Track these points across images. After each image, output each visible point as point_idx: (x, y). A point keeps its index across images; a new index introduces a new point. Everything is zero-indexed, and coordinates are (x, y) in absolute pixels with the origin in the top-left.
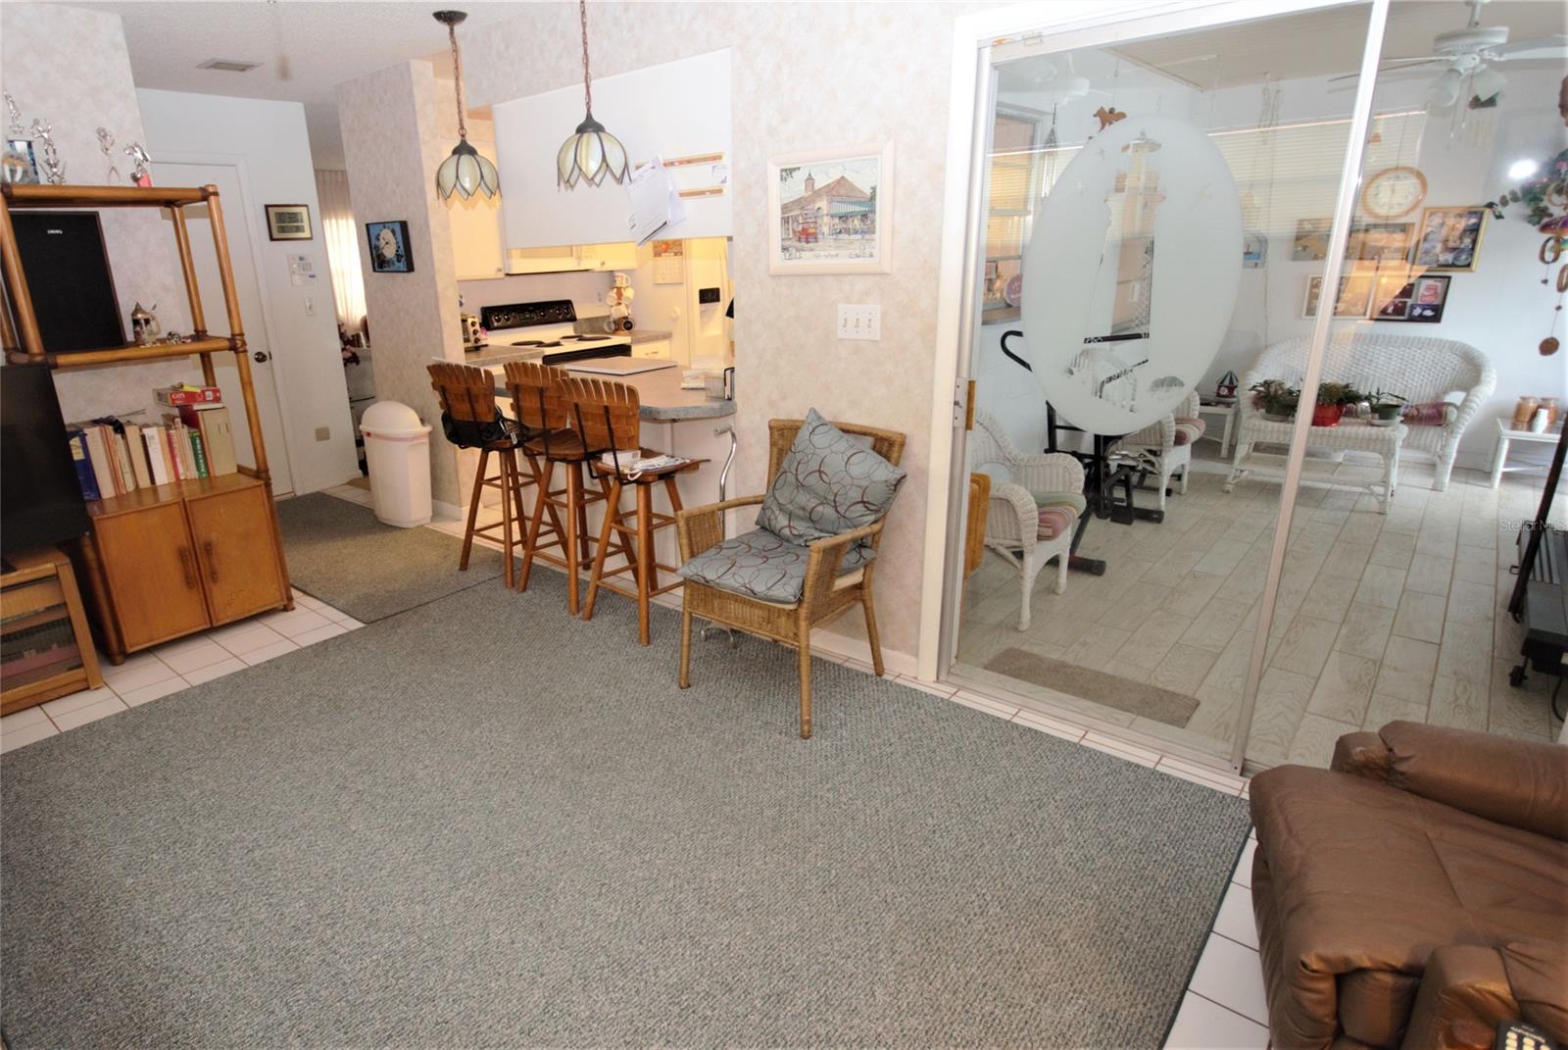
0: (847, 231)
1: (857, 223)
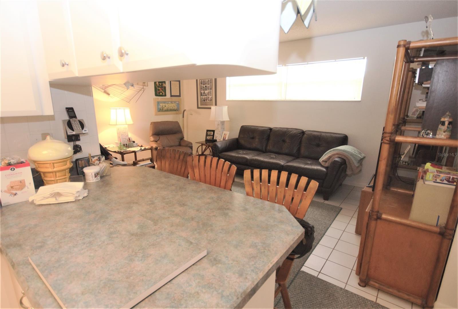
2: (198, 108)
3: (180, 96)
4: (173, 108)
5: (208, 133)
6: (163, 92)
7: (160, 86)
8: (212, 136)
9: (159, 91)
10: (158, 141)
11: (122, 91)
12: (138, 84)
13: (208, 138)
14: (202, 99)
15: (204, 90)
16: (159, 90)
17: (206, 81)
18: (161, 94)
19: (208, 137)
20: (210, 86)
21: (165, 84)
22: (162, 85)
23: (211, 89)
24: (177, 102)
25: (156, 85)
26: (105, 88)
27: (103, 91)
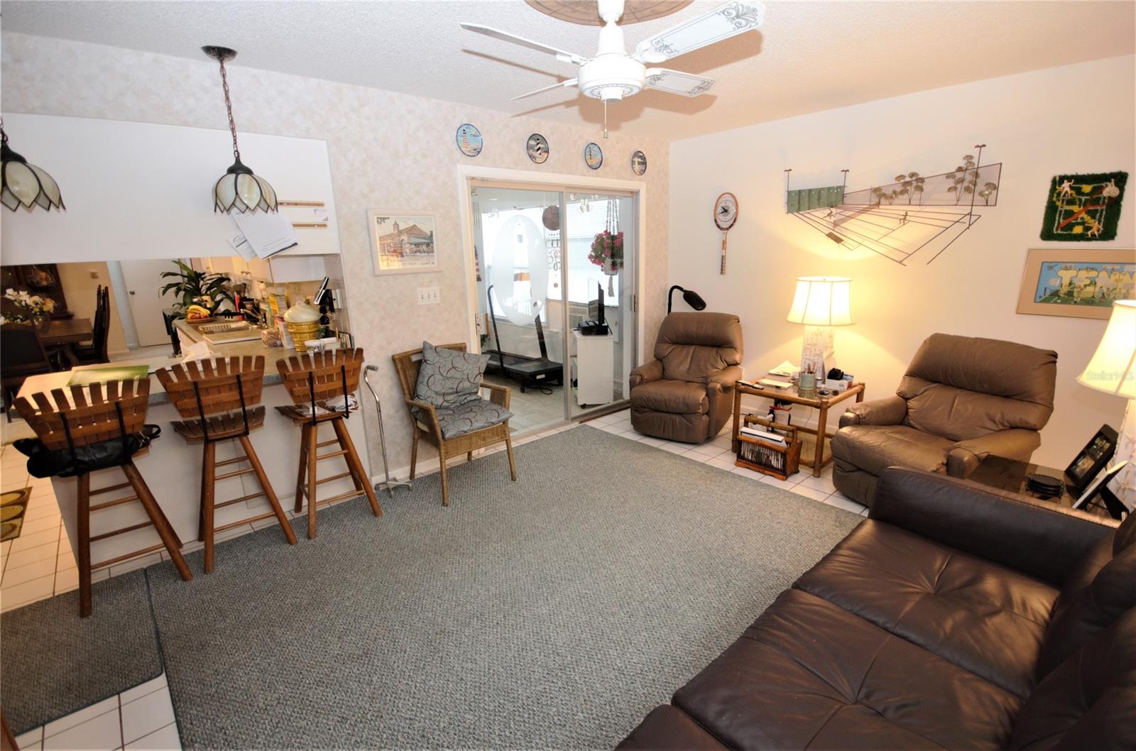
0: (420, 252)
1: (424, 247)
6: (1092, 222)
7: (1084, 198)
8: (1095, 460)
9: (1071, 220)
11: (888, 228)
12: (957, 201)
13: (1082, 464)
16: (1069, 214)
18: (1078, 230)
19: (1081, 461)
21: (1121, 183)
22: (1097, 190)
25: (1055, 195)
26: (836, 224)
27: (828, 231)
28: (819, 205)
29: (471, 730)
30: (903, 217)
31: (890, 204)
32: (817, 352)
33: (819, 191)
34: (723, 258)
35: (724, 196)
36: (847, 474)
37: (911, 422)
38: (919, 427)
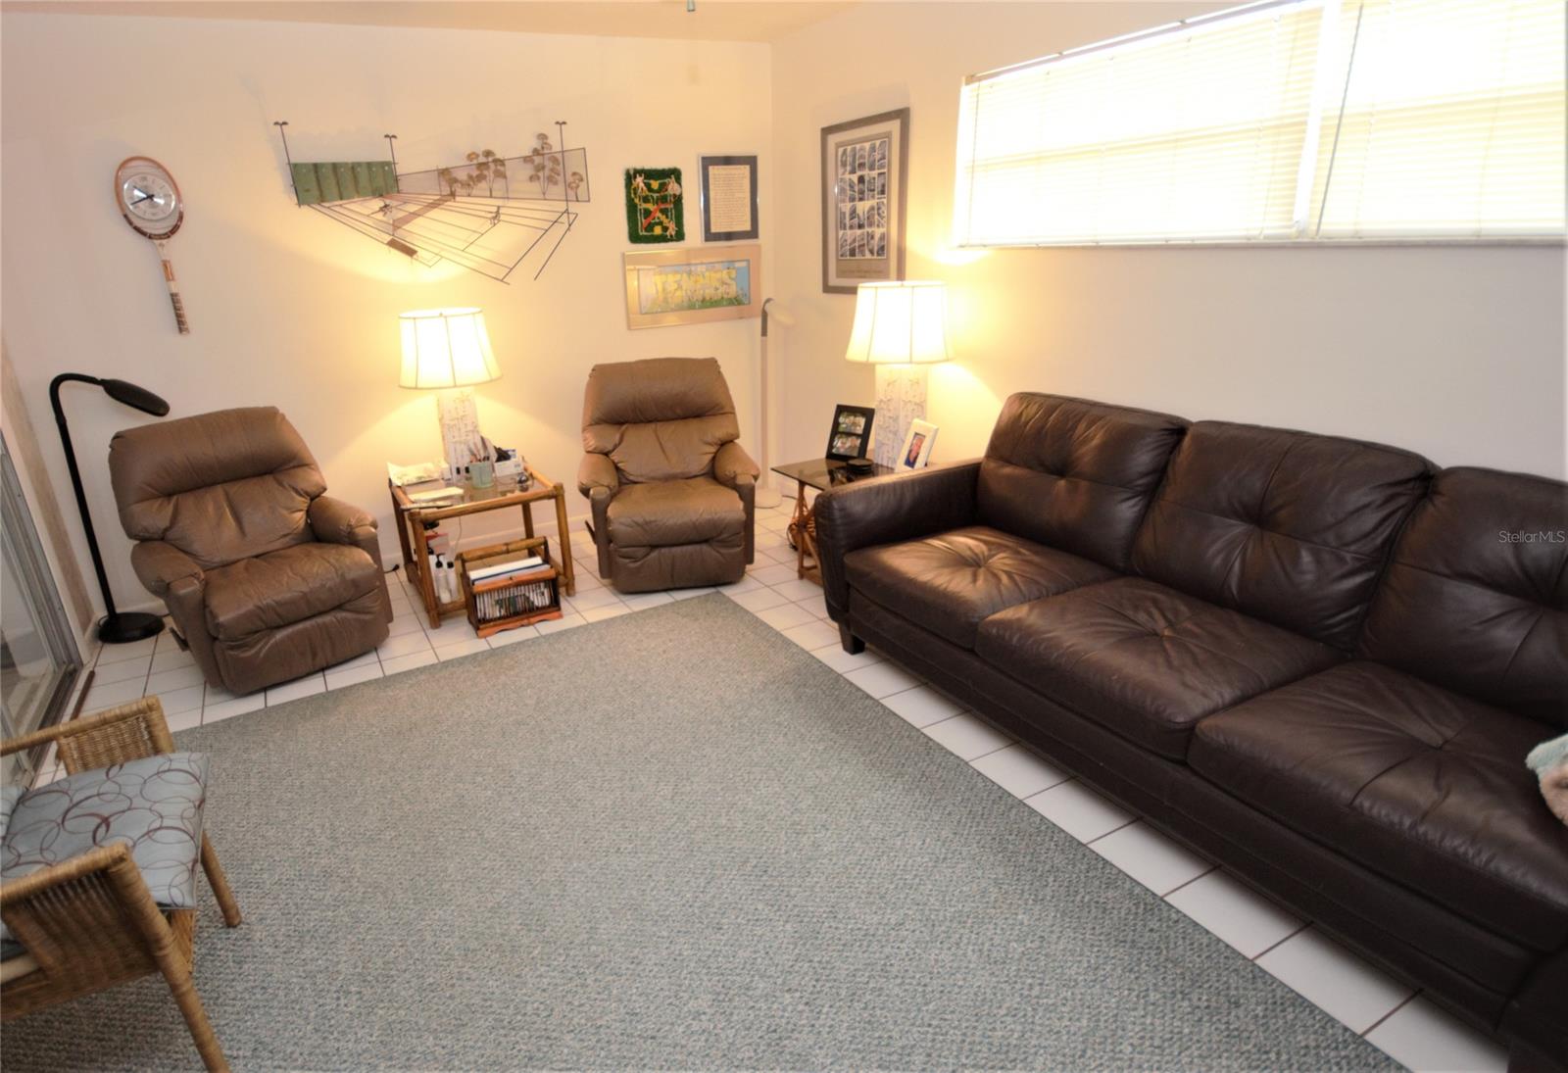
2: (828, 289)
3: (753, 233)
4: (719, 291)
5: (841, 419)
6: (666, 221)
7: (655, 195)
8: (858, 436)
9: (650, 219)
10: (613, 450)
11: (474, 232)
12: (544, 194)
13: (842, 445)
14: (842, 246)
15: (852, 199)
16: (647, 213)
17: (861, 149)
18: (658, 230)
19: (838, 443)
20: (880, 174)
21: (678, 180)
22: (663, 187)
23: (883, 192)
24: (737, 265)
25: (632, 192)
26: (396, 225)
27: (388, 238)
28: (358, 192)
29: (1068, 1061)
30: (494, 215)
31: (469, 196)
32: (470, 428)
33: (354, 167)
34: (174, 299)
35: (134, 163)
36: (642, 561)
37: (631, 478)
38: (640, 479)
